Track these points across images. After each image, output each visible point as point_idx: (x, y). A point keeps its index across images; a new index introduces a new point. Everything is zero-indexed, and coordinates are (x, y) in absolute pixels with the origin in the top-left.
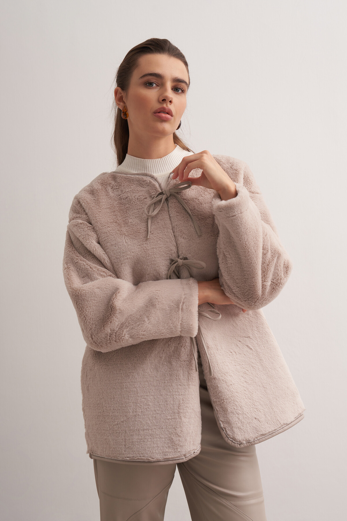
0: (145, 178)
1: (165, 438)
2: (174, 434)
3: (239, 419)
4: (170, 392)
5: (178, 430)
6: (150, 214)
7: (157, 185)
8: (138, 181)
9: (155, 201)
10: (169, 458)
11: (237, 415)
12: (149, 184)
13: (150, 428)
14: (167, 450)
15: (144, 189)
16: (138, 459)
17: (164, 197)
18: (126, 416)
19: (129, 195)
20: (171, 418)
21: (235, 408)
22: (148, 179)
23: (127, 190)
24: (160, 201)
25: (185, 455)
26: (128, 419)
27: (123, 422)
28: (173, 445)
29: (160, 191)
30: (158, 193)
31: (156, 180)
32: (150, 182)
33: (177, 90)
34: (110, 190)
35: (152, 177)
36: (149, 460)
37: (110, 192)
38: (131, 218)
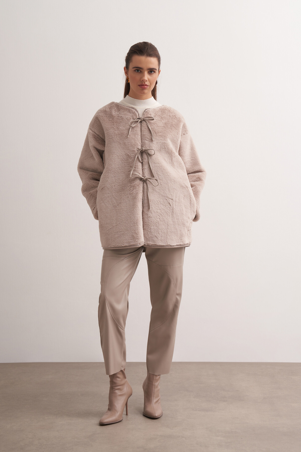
0: (132, 109)
1: (130, 235)
2: (134, 233)
3: (147, 233)
4: (133, 213)
5: (136, 231)
6: (132, 126)
7: (137, 114)
8: (129, 110)
9: (135, 121)
10: (131, 245)
11: (147, 231)
12: (134, 113)
13: (123, 231)
14: (130, 241)
15: (131, 115)
16: (117, 246)
17: (140, 120)
18: (112, 226)
19: (123, 116)
20: (133, 225)
21: (148, 228)
22: (134, 110)
23: (122, 114)
24: (137, 122)
25: (140, 244)
26: (113, 227)
27: (111, 229)
28: (133, 238)
29: (138, 117)
30: (137, 118)
31: (137, 112)
32: (135, 112)
33: (151, 72)
34: (113, 111)
35: (136, 110)
36: (122, 246)
37: (113, 112)
38: (121, 127)
